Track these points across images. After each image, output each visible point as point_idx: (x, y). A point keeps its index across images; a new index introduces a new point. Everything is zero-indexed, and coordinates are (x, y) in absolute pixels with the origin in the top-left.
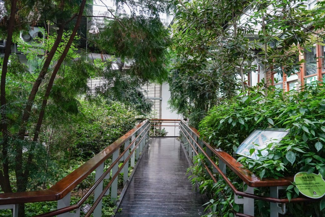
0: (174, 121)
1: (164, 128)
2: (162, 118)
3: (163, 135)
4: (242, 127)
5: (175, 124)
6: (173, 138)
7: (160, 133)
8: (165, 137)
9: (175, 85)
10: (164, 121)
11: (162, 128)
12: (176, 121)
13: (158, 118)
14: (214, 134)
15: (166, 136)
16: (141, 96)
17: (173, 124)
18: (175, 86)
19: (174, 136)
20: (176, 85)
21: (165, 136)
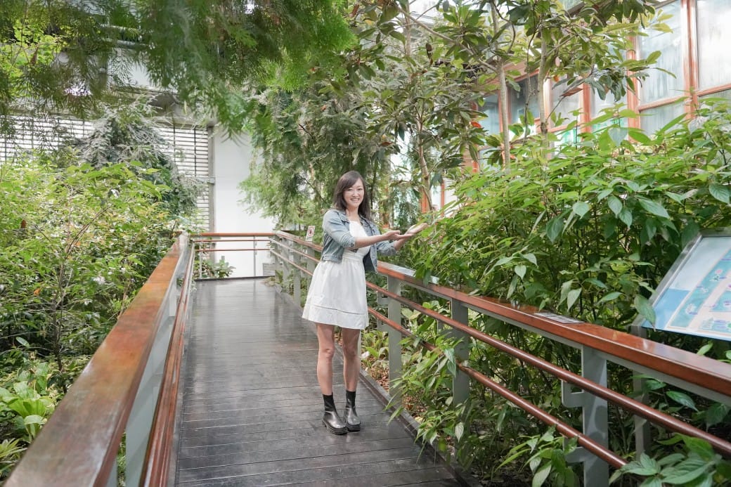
0: (252, 238)
1: (223, 257)
2: (218, 230)
3: (222, 276)
4: (652, 230)
5: (255, 245)
6: (252, 282)
7: (214, 270)
8: (226, 279)
9: (281, 127)
10: (222, 238)
11: (218, 256)
12: (257, 238)
13: (207, 231)
14: (532, 258)
15: (231, 276)
16: (168, 165)
17: (250, 245)
18: (281, 130)
19: (253, 276)
20: (285, 126)
21: (226, 277)
